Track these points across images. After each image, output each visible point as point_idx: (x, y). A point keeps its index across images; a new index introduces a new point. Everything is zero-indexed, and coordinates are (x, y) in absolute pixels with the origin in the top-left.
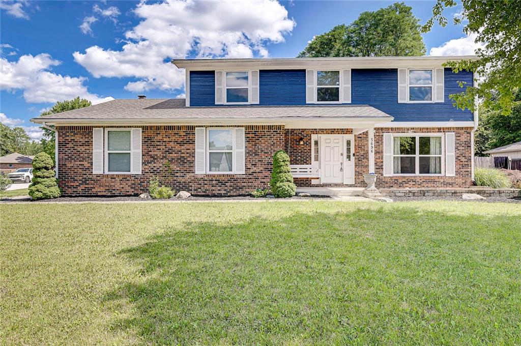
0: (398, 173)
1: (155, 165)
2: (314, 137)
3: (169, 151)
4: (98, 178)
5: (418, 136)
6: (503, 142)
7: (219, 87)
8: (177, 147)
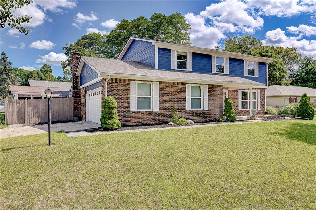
3: (173, 97)
4: (133, 114)
7: (174, 59)
8: (177, 95)
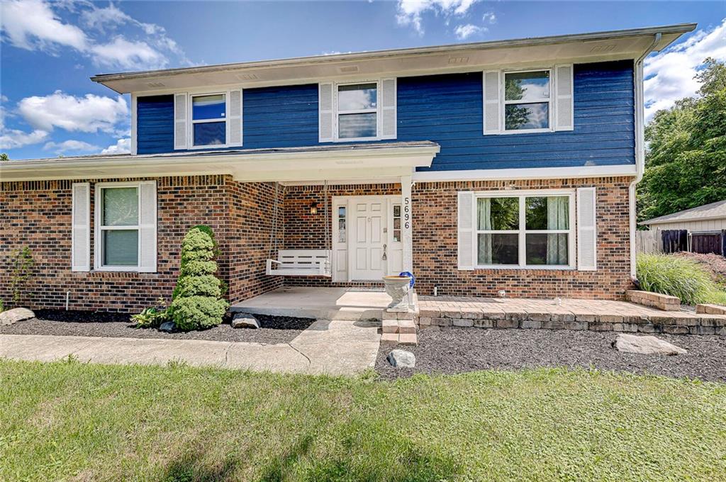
0: (486, 262)
1: (9, 254)
2: (337, 201)
3: (31, 228)
5: (522, 195)
6: (666, 210)
7: (181, 121)
8: (44, 221)
